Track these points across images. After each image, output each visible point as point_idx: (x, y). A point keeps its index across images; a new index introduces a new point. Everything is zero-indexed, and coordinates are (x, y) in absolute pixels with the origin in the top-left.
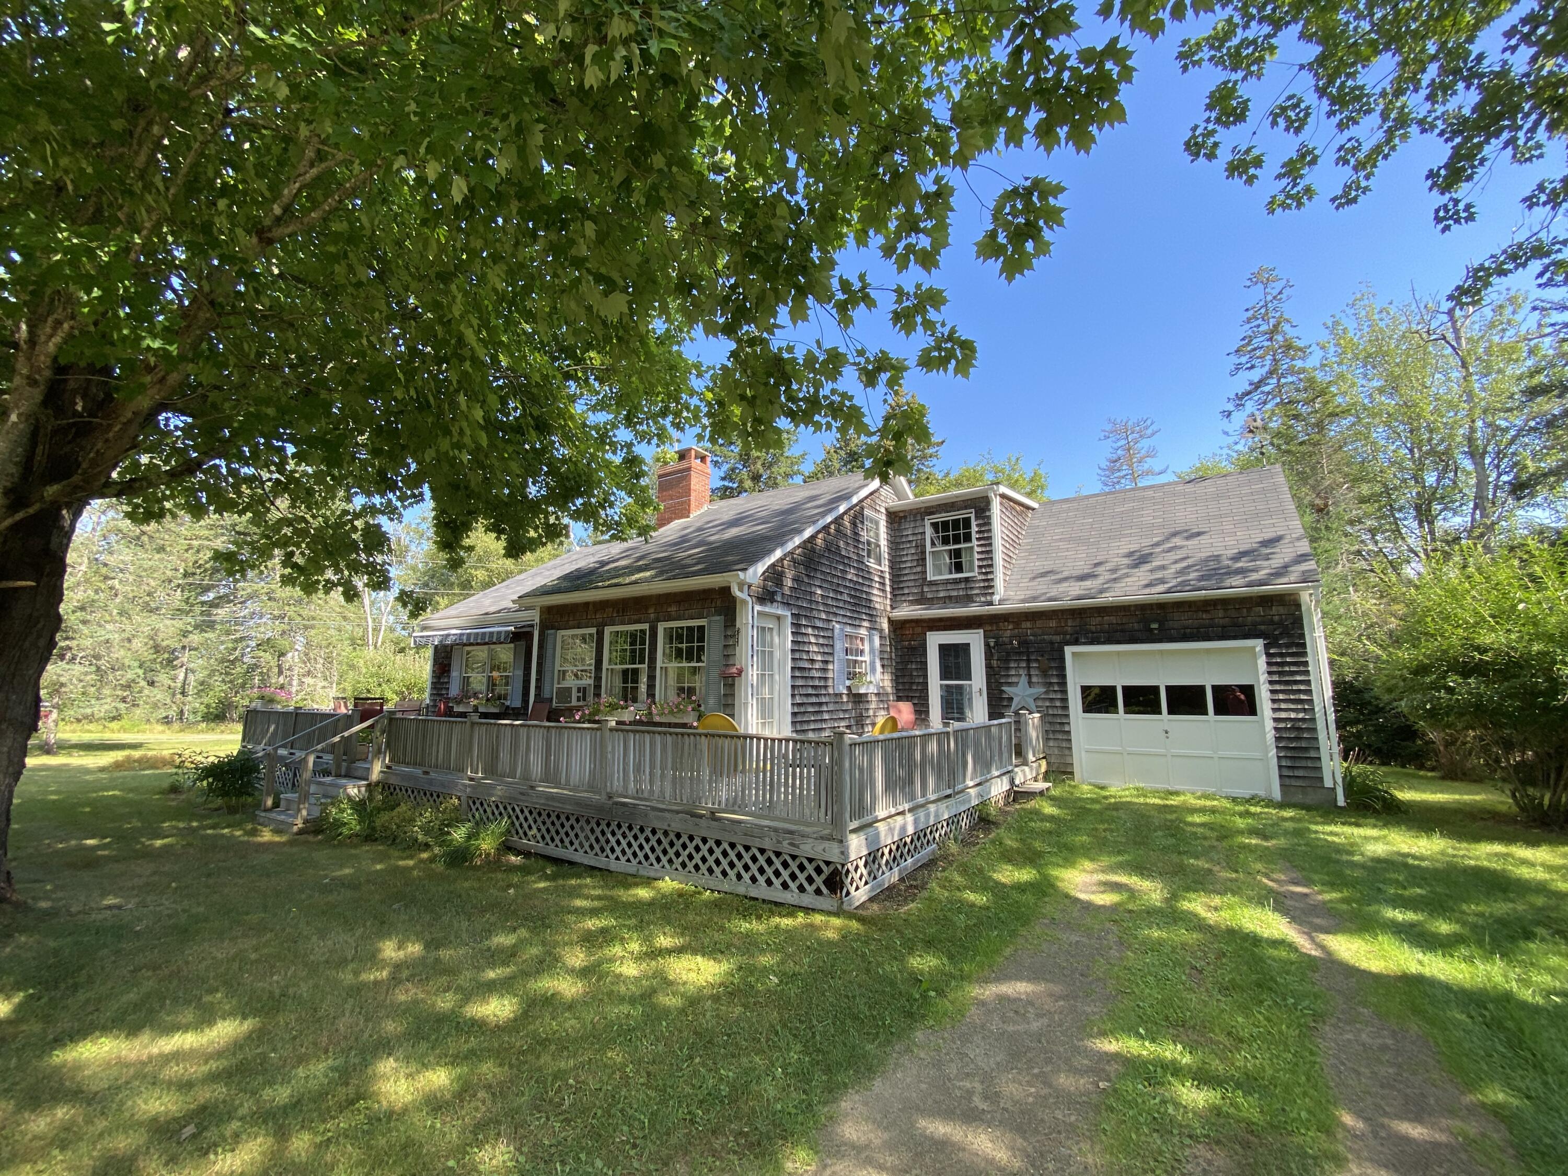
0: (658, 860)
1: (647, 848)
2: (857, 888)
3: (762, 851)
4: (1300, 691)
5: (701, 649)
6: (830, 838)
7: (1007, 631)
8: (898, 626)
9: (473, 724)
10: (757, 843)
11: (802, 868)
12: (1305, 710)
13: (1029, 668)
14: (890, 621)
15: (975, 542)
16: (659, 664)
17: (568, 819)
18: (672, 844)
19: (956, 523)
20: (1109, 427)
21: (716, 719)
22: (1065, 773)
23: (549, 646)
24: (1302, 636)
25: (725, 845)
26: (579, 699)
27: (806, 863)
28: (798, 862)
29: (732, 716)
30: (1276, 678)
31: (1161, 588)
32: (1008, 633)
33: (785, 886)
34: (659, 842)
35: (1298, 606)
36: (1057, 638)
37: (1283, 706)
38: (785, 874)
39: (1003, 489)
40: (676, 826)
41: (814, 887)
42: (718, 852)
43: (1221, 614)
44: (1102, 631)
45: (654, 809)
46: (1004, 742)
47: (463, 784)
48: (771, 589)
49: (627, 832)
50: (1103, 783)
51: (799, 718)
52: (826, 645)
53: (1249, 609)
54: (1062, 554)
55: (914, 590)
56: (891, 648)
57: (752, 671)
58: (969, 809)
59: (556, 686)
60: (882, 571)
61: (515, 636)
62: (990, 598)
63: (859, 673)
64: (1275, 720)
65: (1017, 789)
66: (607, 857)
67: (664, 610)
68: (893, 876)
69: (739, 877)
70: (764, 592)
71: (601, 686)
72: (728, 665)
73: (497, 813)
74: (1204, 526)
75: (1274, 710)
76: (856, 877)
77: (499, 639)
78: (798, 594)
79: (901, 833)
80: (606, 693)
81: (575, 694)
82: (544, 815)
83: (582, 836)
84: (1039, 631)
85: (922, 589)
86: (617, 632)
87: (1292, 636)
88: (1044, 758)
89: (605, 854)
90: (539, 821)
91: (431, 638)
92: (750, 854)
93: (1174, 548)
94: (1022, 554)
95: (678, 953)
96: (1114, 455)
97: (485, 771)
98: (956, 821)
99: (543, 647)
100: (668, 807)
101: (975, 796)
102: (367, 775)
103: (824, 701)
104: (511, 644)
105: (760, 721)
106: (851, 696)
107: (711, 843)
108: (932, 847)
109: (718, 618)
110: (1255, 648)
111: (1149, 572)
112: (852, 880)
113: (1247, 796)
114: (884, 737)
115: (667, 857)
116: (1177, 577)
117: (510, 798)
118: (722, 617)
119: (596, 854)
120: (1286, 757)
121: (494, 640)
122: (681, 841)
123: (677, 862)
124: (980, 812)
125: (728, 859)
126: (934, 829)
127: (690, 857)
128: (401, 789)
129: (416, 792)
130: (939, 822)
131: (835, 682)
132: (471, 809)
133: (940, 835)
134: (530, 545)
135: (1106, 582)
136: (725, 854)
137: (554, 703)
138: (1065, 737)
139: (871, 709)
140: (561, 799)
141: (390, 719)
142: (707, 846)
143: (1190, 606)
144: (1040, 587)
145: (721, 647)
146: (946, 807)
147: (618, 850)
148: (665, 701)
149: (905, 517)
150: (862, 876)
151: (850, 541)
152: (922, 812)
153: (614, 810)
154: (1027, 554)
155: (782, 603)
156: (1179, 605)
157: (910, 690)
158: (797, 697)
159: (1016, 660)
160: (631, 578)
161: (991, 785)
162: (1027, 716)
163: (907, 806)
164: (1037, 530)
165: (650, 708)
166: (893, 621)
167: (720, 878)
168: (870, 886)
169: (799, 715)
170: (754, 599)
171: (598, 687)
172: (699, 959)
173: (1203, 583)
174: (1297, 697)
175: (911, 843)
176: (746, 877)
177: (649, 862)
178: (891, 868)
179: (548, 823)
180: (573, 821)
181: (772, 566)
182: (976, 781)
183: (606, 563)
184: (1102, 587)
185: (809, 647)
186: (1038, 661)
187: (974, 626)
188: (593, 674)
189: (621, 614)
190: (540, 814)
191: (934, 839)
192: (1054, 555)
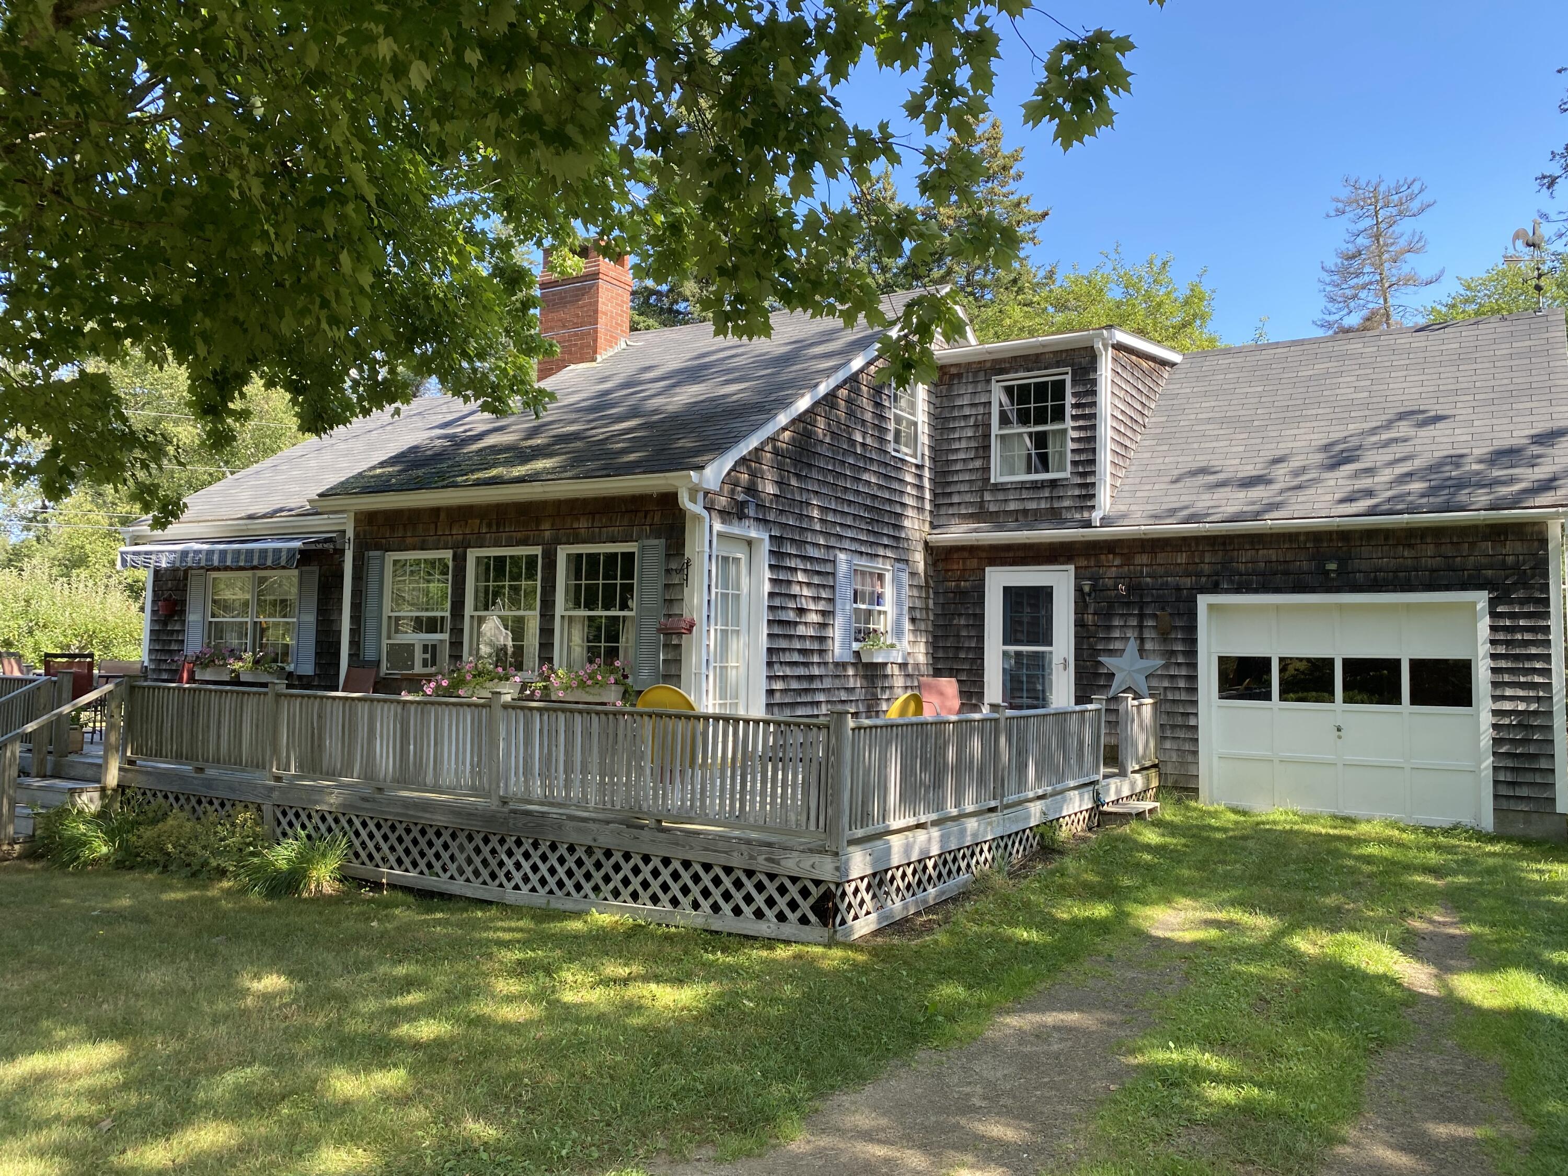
0: (578, 887)
1: (561, 872)
2: (856, 918)
3: (728, 870)
4: (1535, 671)
5: (628, 589)
6: (822, 851)
7: (1112, 569)
9: (279, 696)
10: (723, 860)
11: (782, 890)
12: (1538, 699)
13: (1141, 627)
14: (928, 548)
15: (1069, 423)
16: (559, 611)
17: (438, 834)
18: (598, 865)
19: (1041, 388)
20: (1345, 193)
21: (661, 694)
22: (1186, 789)
23: (373, 578)
24: (1545, 588)
25: (676, 865)
26: (425, 664)
27: (788, 884)
28: (777, 883)
30: (1501, 650)
31: (1363, 504)
32: (1113, 572)
33: (759, 914)
34: (580, 863)
35: (1543, 542)
36: (1187, 582)
37: (1509, 692)
38: (760, 900)
39: (1121, 337)
40: (605, 840)
41: (798, 914)
42: (666, 875)
43: (1430, 550)
44: (1255, 573)
45: (571, 818)
46: (1087, 739)
47: (265, 787)
48: (741, 497)
49: (531, 851)
50: (1243, 804)
51: (778, 698)
52: (824, 586)
53: (1472, 545)
54: (1207, 445)
55: (968, 498)
56: (927, 592)
57: (709, 625)
58: (1024, 831)
59: (385, 642)
60: (917, 466)
61: (306, 557)
62: (1086, 514)
63: (875, 631)
64: (1495, 713)
65: (1105, 808)
66: (501, 885)
67: (568, 525)
68: (905, 907)
69: (696, 905)
70: (729, 503)
71: (462, 643)
72: (670, 616)
73: (323, 828)
74: (1447, 406)
75: (1495, 698)
76: (855, 902)
77: (276, 562)
78: (783, 505)
79: (921, 852)
80: (470, 655)
81: (418, 656)
82: (400, 830)
83: (461, 858)
84: (1160, 570)
85: (982, 497)
86: (489, 558)
87: (1532, 587)
88: (1154, 766)
89: (497, 882)
90: (393, 838)
91: (154, 557)
92: (712, 874)
93: (1396, 440)
94: (1147, 443)
95: (625, 981)
96: (1350, 246)
97: (300, 767)
98: (1002, 844)
99: (361, 578)
100: (593, 815)
101: (1035, 813)
102: (95, 775)
103: (817, 673)
104: (301, 574)
105: (718, 701)
106: (860, 667)
107: (656, 862)
108: (964, 877)
109: (656, 542)
110: (1474, 604)
111: (1349, 477)
112: (850, 906)
113: (1446, 826)
114: (901, 721)
115: (592, 883)
116: (1391, 489)
117: (344, 805)
118: (663, 541)
119: (484, 883)
120: (1506, 768)
121: (269, 563)
122: (613, 861)
123: (606, 889)
124: (1042, 836)
125: (680, 883)
126: (968, 853)
127: (626, 882)
128: (155, 795)
129: (182, 800)
130: (977, 844)
131: (837, 644)
132: (279, 823)
133: (977, 862)
134: (344, 412)
135: (1282, 491)
136: (676, 876)
137: (384, 669)
138: (1189, 735)
139: (891, 688)
140: (427, 806)
141: (132, 688)
142: (651, 866)
143: (1386, 538)
144: (1174, 498)
145: (660, 587)
146: (990, 823)
147: (517, 877)
148: (570, 667)
149: (959, 376)
150: (862, 902)
151: (868, 417)
152: (953, 827)
153: (511, 821)
154: (1154, 442)
155: (757, 520)
156: (1370, 534)
157: (956, 658)
158: (776, 667)
159: (1123, 615)
160: (519, 471)
161: (1064, 800)
162: (1131, 702)
163: (934, 816)
164: (1175, 402)
165: (547, 678)
166: (932, 548)
167: (669, 907)
168: (873, 916)
169: (778, 695)
170: (714, 514)
171: (457, 644)
172: (653, 986)
173: (1425, 500)
174: (1529, 679)
175: (935, 867)
176: (705, 905)
177: (565, 890)
178: (904, 898)
179: (408, 840)
180: (446, 836)
181: (743, 461)
182: (1040, 792)
183: (462, 440)
184: (1271, 500)
185: (796, 590)
186: (1155, 616)
187: (1061, 559)
188: (448, 625)
189: (494, 529)
190: (393, 828)
191: (968, 866)
192: (1196, 446)
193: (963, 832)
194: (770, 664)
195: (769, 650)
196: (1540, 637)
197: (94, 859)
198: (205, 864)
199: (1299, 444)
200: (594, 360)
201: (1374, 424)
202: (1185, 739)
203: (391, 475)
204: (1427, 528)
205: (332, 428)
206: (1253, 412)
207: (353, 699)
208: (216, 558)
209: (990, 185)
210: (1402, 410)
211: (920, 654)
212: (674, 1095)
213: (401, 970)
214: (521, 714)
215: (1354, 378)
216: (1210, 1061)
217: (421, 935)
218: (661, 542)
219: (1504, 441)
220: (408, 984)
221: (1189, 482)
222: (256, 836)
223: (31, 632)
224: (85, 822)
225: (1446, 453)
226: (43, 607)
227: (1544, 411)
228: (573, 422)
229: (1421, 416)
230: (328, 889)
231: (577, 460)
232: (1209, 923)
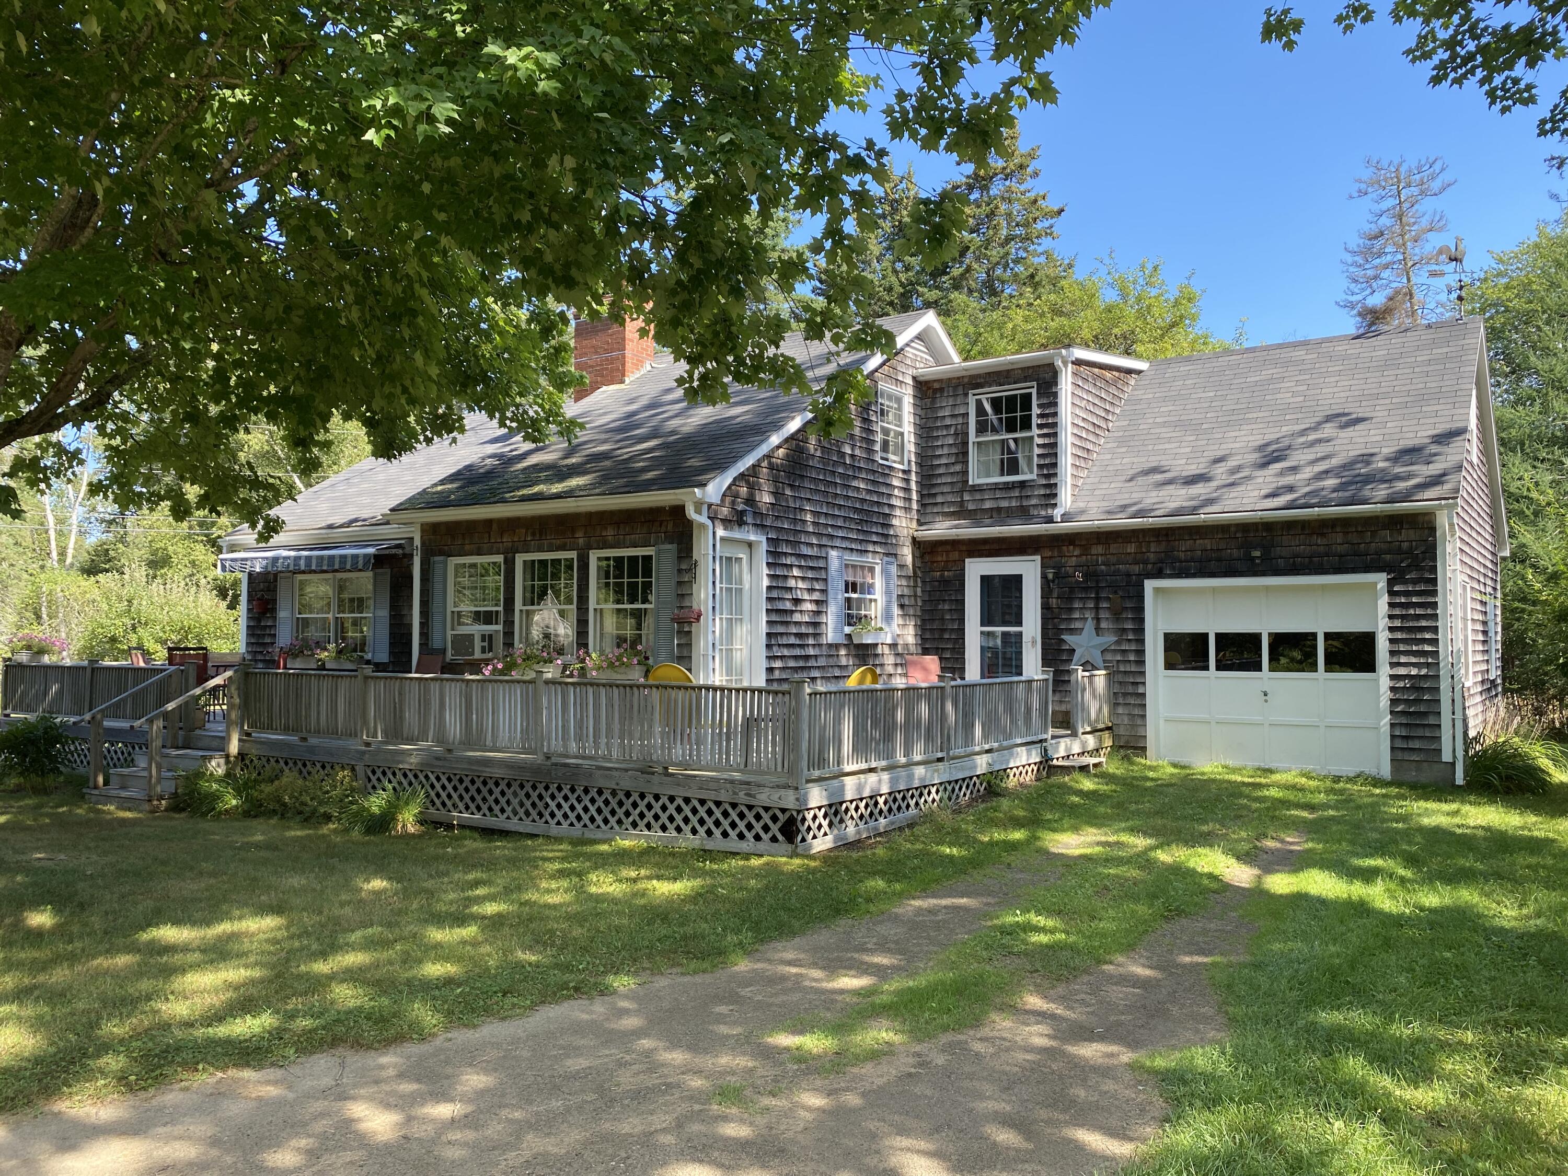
0: (606, 821)
1: (593, 810)
2: (815, 837)
3: (718, 804)
4: (1424, 641)
5: (647, 586)
6: (786, 787)
7: (1072, 558)
8: (923, 548)
9: (366, 678)
10: (712, 795)
11: (758, 817)
12: (1428, 665)
13: (1097, 609)
14: (915, 541)
15: (1035, 431)
16: (592, 604)
17: (497, 784)
18: (621, 804)
19: (1011, 400)
21: (669, 671)
22: (1135, 748)
23: (437, 579)
24: (1434, 569)
25: (679, 801)
26: (483, 651)
27: (762, 812)
28: (754, 812)
29: (690, 670)
30: (1397, 623)
32: (1072, 562)
33: (741, 836)
34: (607, 802)
35: (1433, 530)
36: (1136, 569)
37: (1403, 659)
38: (741, 825)
39: (1080, 353)
40: (626, 784)
41: (770, 835)
42: (671, 809)
43: (1339, 538)
44: (1192, 560)
45: (599, 768)
46: (1035, 704)
47: (357, 751)
48: (740, 507)
49: (569, 794)
50: (1184, 760)
51: (777, 674)
52: (817, 579)
53: (1374, 533)
54: (1161, 447)
55: (950, 498)
56: (915, 581)
57: (714, 614)
58: (971, 778)
59: (450, 633)
60: (904, 472)
61: (379, 561)
62: (1050, 511)
63: (866, 616)
64: (1393, 677)
65: (1055, 762)
66: (547, 822)
67: (598, 533)
68: (858, 832)
69: (694, 831)
70: (730, 513)
71: (513, 633)
72: (682, 607)
73: (405, 783)
74: (1368, 409)
75: (1393, 665)
76: (814, 826)
77: (355, 564)
78: (779, 511)
79: (872, 791)
80: (521, 642)
81: (478, 644)
82: (467, 782)
83: (515, 802)
84: (1113, 559)
85: (962, 497)
86: (533, 561)
87: (1422, 569)
88: (1108, 728)
89: (543, 820)
90: (461, 789)
91: (249, 563)
92: (706, 808)
93: (1320, 441)
94: (1109, 446)
95: (635, 881)
96: (1373, 226)
97: (385, 733)
98: (949, 788)
99: (428, 580)
100: (616, 766)
101: (982, 764)
102: (221, 745)
103: (812, 653)
104: (375, 575)
105: (725, 678)
106: (852, 647)
107: (664, 800)
108: (913, 811)
109: (669, 546)
110: (1376, 584)
111: (1276, 475)
112: (809, 829)
113: (1352, 775)
114: (858, 688)
115: (616, 818)
116: (1308, 485)
117: (422, 764)
118: (675, 545)
119: (534, 821)
120: (1401, 724)
121: (348, 567)
122: (631, 800)
123: (627, 822)
124: (989, 783)
125: (683, 815)
126: (917, 794)
127: (642, 816)
128: (268, 760)
129: (291, 764)
130: (925, 787)
131: (830, 630)
132: (370, 780)
133: (926, 801)
134: (410, 440)
135: (1218, 488)
136: (679, 810)
137: (449, 656)
138: (1138, 702)
139: (882, 665)
140: (488, 762)
141: (247, 674)
142: (660, 803)
143: (1303, 528)
144: (1127, 496)
145: (673, 583)
146: (937, 771)
147: (559, 815)
148: (602, 652)
149: (941, 390)
150: (820, 827)
151: (857, 431)
152: (902, 773)
153: (553, 773)
154: (1115, 445)
155: (755, 525)
156: (1290, 525)
157: (941, 639)
158: (775, 649)
159: (1081, 598)
160: (557, 488)
161: (1012, 755)
162: (1080, 674)
163: (884, 763)
164: (1137, 407)
165: (583, 661)
166: (919, 543)
167: (675, 834)
168: (830, 837)
169: (777, 673)
170: (717, 522)
171: (509, 634)
172: (655, 882)
173: (1335, 495)
174: (1420, 648)
175: (885, 803)
176: (702, 831)
177: (596, 824)
178: (857, 825)
179: (473, 790)
180: (503, 786)
181: (742, 476)
182: (987, 747)
183: (510, 459)
184: (1208, 497)
185: (792, 583)
186: (1108, 599)
187: (1030, 551)
188: (502, 618)
189: (537, 537)
190: (461, 781)
191: (917, 804)
192: (1150, 447)
193: (911, 777)
194: (769, 646)
195: (768, 634)
196: (1429, 611)
197: (226, 810)
198: (314, 811)
199: (1237, 445)
200: (622, 382)
201: (1304, 426)
202: (1134, 705)
203: (451, 492)
204: (1336, 519)
205: (400, 455)
206: (1202, 416)
207: (426, 679)
208: (302, 562)
209: (1008, 183)
210: (1329, 413)
211: (909, 635)
212: (659, 940)
213: (471, 877)
214: (559, 688)
215: (1293, 384)
216: (1040, 921)
217: (485, 855)
218: (673, 547)
219: (1409, 441)
220: (476, 884)
221: (1141, 480)
222: (353, 790)
223: (134, 628)
224: (217, 781)
225: (1359, 452)
226: (143, 606)
227: (1446, 413)
228: (605, 441)
229: (1344, 419)
230: (411, 829)
231: (605, 478)
232: (1098, 843)
